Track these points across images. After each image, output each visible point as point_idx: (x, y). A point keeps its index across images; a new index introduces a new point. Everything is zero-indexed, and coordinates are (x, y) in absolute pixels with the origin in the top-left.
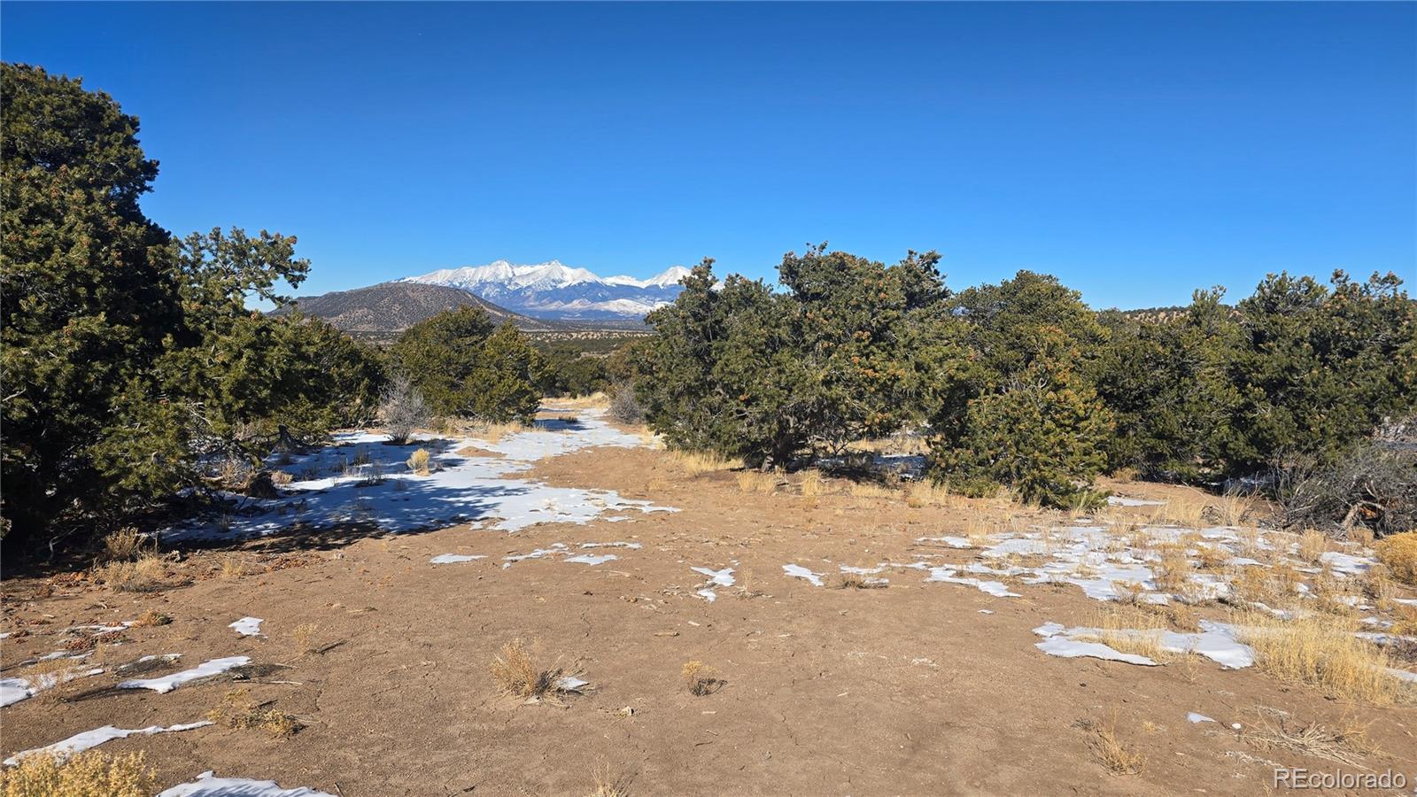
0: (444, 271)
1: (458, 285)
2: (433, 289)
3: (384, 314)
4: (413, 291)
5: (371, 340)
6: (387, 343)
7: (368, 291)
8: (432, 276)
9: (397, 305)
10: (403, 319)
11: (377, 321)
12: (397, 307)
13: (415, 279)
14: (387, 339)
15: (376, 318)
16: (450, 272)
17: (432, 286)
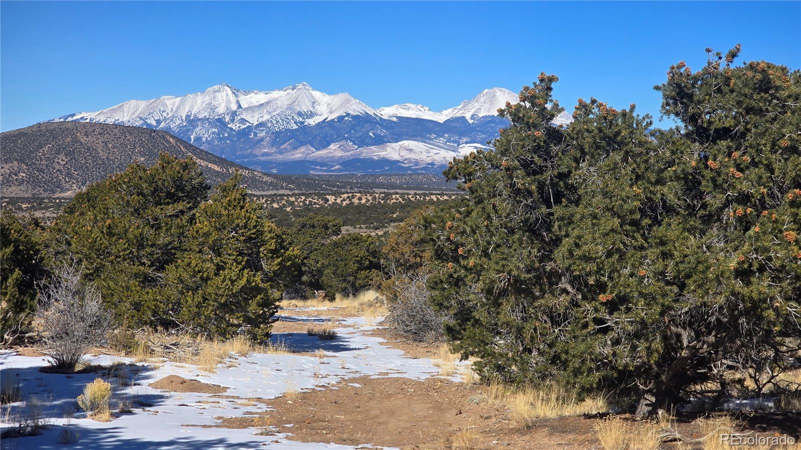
0: (133, 102)
1: (154, 123)
2: (117, 131)
3: (42, 171)
4: (86, 135)
5: (22, 210)
6: (48, 214)
7: (20, 134)
8: (114, 111)
9: (62, 156)
10: (71, 177)
11: (33, 181)
12: (62, 159)
13: (89, 116)
14: (46, 208)
15: (30, 175)
16: (142, 104)
17: (116, 126)
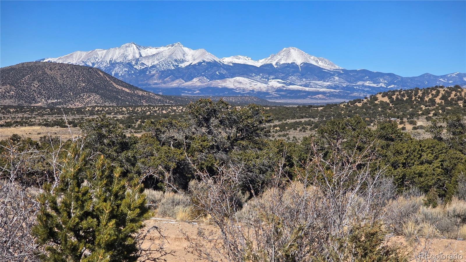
0: (79, 53)
1: (91, 65)
2: (69, 68)
3: (24, 91)
4: (51, 70)
5: (10, 113)
6: (25, 115)
7: (11, 69)
8: (68, 57)
9: (36, 82)
10: (41, 95)
11: (19, 96)
12: (36, 84)
13: (53, 60)
14: (25, 112)
15: (17, 93)
16: (84, 54)
17: (68, 65)
